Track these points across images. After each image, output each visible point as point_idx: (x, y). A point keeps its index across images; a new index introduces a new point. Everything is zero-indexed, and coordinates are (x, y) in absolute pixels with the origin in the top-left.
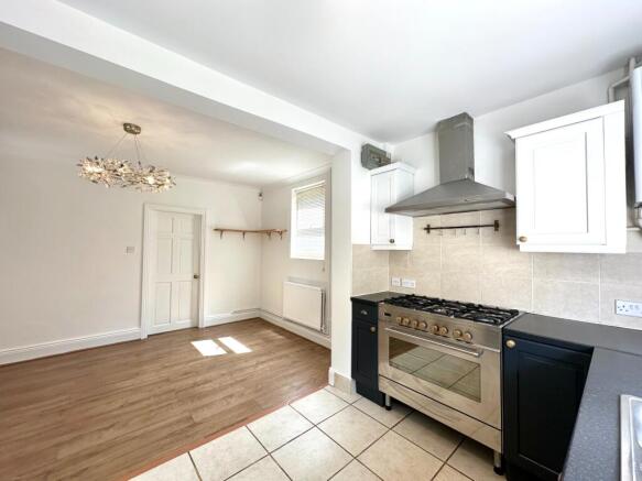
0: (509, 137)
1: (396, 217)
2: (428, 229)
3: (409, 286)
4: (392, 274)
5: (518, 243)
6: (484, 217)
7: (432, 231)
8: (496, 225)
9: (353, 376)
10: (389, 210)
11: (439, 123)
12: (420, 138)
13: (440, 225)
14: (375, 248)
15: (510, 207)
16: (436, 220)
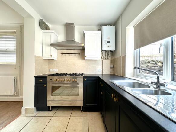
0: (83, 32)
1: (52, 48)
2: (62, 54)
3: (56, 71)
4: (49, 68)
5: (85, 57)
6: (77, 52)
7: (63, 54)
8: (79, 54)
9: (35, 106)
10: (51, 45)
11: (66, 23)
12: (60, 26)
13: (65, 53)
14: (44, 58)
15: (83, 49)
16: (64, 51)
